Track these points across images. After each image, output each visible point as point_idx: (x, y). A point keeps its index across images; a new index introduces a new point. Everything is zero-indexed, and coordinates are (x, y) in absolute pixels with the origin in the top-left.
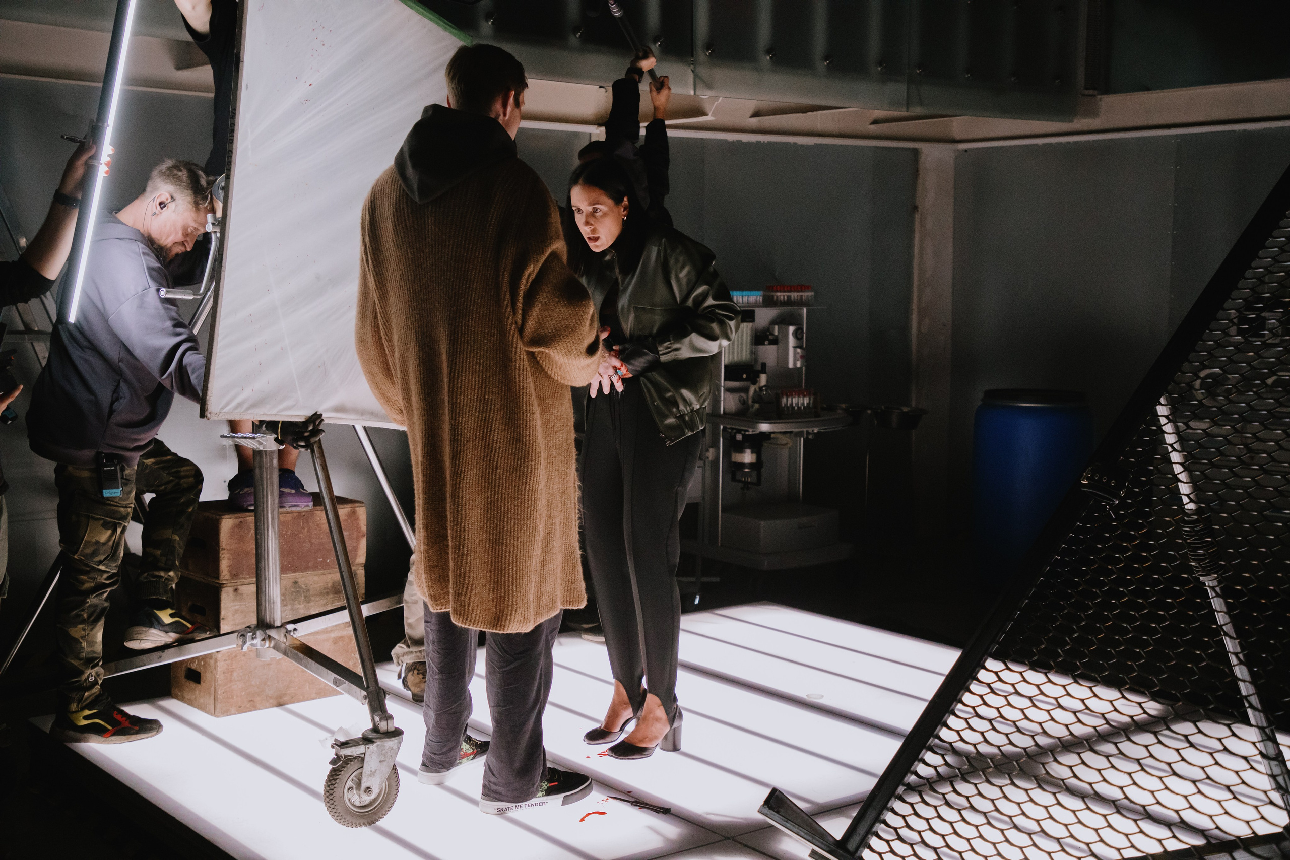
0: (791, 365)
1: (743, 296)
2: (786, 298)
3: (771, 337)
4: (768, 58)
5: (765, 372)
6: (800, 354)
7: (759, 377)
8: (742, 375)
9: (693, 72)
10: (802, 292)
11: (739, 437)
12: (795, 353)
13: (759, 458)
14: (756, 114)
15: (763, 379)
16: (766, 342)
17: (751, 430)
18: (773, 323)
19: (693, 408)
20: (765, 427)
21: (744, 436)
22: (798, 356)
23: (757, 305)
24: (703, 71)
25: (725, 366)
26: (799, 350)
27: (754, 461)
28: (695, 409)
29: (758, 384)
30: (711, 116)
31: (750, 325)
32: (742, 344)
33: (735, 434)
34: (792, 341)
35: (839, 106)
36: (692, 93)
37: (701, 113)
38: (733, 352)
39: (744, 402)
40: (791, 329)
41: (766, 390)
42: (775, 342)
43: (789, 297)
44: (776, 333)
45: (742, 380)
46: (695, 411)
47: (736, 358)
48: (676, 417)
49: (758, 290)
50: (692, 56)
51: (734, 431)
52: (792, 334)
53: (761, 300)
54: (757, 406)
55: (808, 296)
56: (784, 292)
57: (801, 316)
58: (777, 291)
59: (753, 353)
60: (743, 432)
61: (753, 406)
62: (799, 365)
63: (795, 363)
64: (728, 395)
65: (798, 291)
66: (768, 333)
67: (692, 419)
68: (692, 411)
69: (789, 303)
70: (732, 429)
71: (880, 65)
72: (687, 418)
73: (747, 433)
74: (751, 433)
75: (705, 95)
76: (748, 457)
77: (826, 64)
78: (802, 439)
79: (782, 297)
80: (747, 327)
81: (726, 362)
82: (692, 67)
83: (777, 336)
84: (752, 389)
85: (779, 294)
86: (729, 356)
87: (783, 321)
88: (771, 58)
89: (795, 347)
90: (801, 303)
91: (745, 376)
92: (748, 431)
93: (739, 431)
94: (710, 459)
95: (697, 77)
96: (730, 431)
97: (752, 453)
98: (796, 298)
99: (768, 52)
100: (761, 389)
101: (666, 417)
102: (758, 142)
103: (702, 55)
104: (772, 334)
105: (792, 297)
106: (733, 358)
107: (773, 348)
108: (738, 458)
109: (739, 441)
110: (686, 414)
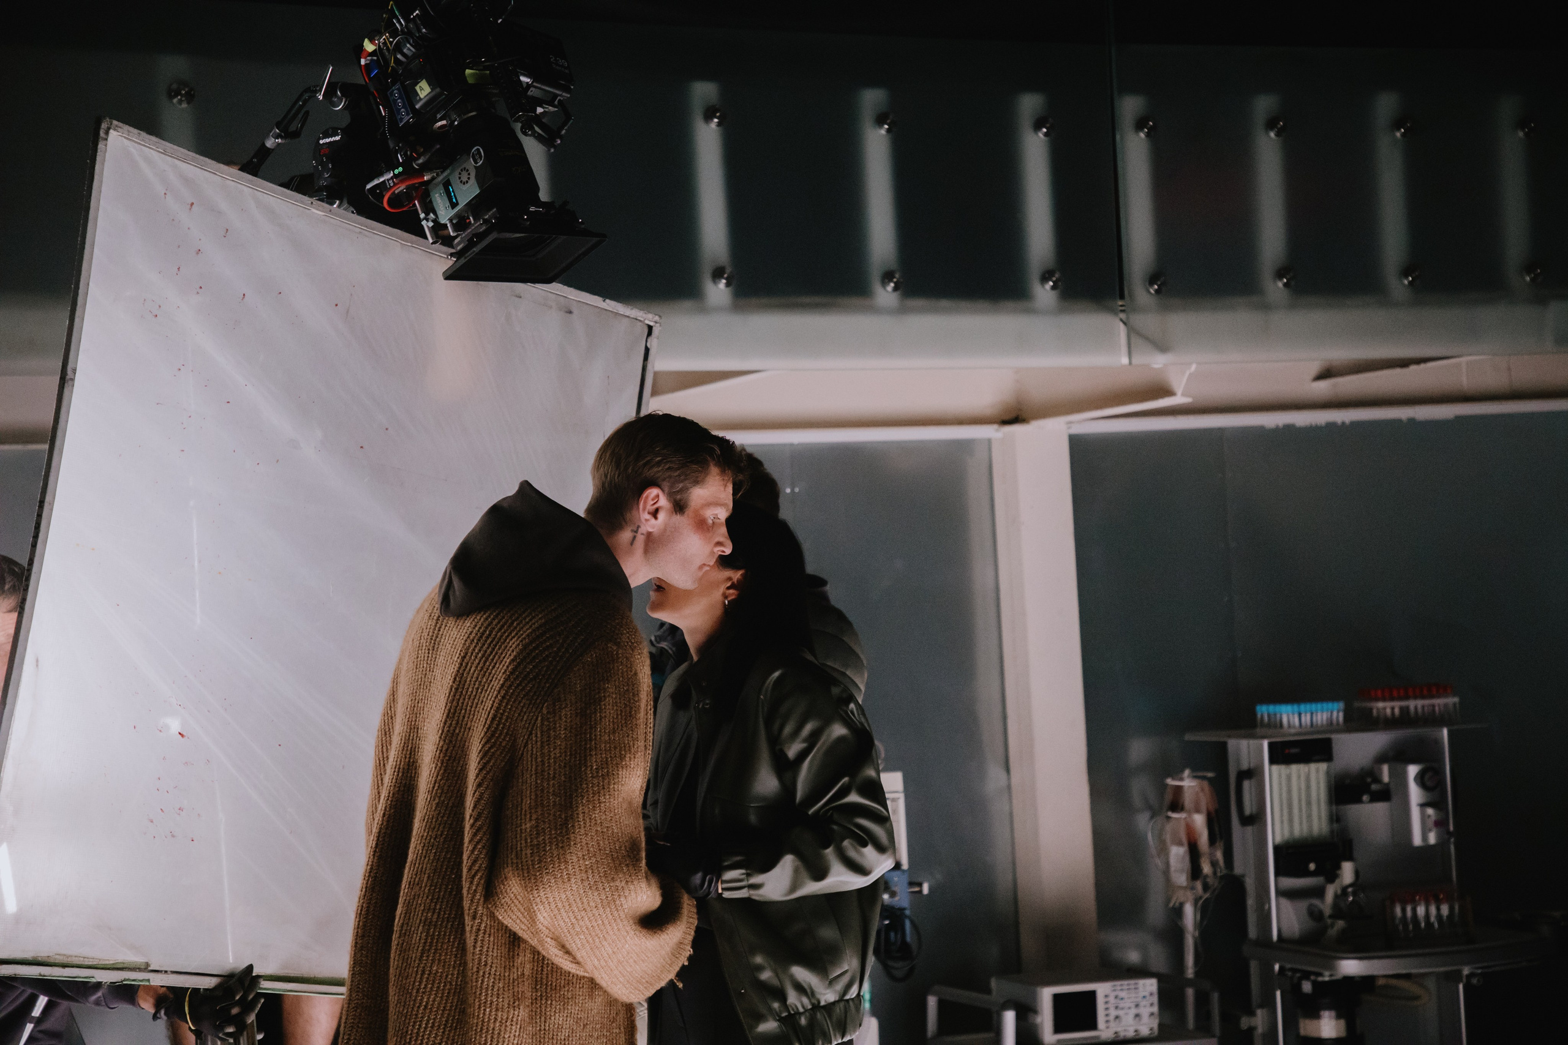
0: (1417, 841)
1: (1300, 715)
2: (1397, 711)
3: (1374, 787)
4: (1280, 284)
5: (1350, 858)
6: (1433, 818)
7: (1339, 867)
8: (1307, 866)
9: (1125, 323)
10: (1432, 697)
11: (1307, 987)
12: (1424, 818)
13: (1350, 1027)
14: (1325, 374)
15: (1347, 872)
16: (1365, 798)
17: (1327, 973)
18: (1381, 759)
19: (819, 1002)
20: (1350, 967)
21: (1315, 984)
22: (1430, 823)
23: (1332, 728)
24: (1148, 321)
25: (1277, 849)
26: (1430, 811)
27: (1343, 1033)
28: (823, 1003)
29: (1337, 881)
30: (1183, 395)
31: (1323, 766)
32: (1309, 803)
33: (1300, 979)
34: (1415, 793)
35: (1439, 355)
36: (1125, 360)
37: (1167, 392)
38: (1291, 821)
39: (1315, 915)
40: (1413, 770)
41: (1354, 894)
42: (1383, 795)
43: (1404, 711)
44: (1386, 778)
45: (1307, 874)
46: (824, 1007)
47: (1299, 830)
48: (781, 1020)
49: (1333, 699)
50: (1122, 297)
51: (1298, 975)
52: (1416, 779)
53: (1341, 719)
54: (1340, 924)
55: (1446, 705)
56: (1392, 699)
57: (1438, 742)
58: (1377, 700)
59: (1335, 818)
60: (1313, 978)
61: (1332, 926)
62: (1432, 839)
63: (1425, 837)
64: (1284, 902)
65: (1423, 697)
66: (1369, 780)
68: (816, 1007)
69: (1404, 720)
70: (1294, 970)
71: (1528, 273)
72: (803, 1021)
73: (1320, 979)
74: (1327, 979)
75: (1158, 362)
76: (1328, 1026)
77: (1406, 282)
78: (1461, 986)
79: (1388, 711)
80: (1317, 771)
81: (1278, 840)
82: (1122, 316)
83: (1388, 784)
84: (1331, 891)
85: (1381, 705)
86: (1282, 829)
87: (1398, 756)
88: (1285, 285)
89: (1423, 806)
90: (1434, 720)
91: (1312, 866)
92: (1321, 975)
93: (1306, 975)
94: (1260, 1030)
95: (1132, 331)
96: (1290, 974)
97: (1339, 1017)
98: (1419, 707)
99: (1279, 274)
100: (1344, 889)
101: (760, 1018)
103: (1143, 294)
104: (1377, 780)
105: (1412, 708)
107: (1380, 809)
108: (1308, 1027)
109: (1307, 995)
110: (800, 1014)
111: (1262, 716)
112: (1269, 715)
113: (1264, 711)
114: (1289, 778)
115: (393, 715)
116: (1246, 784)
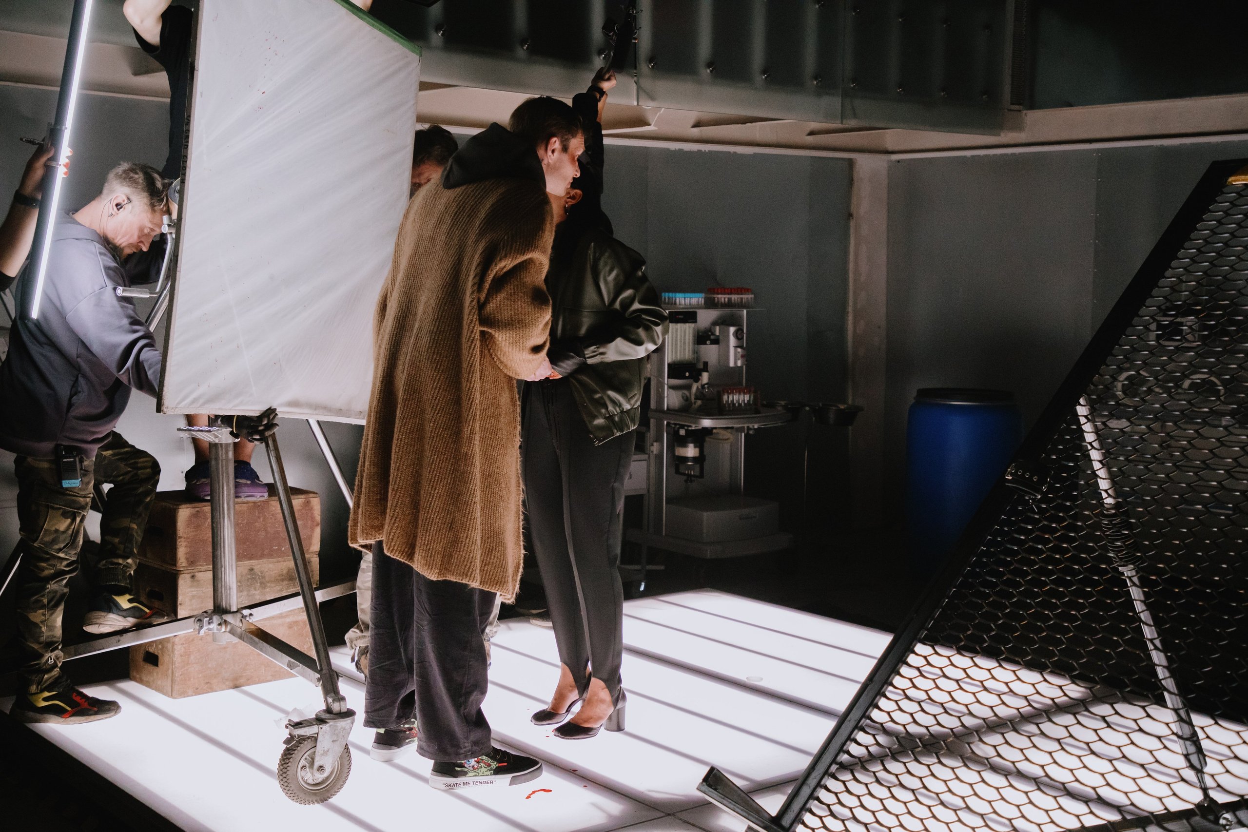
0: (732, 364)
1: (685, 298)
2: (726, 300)
3: (712, 337)
4: (709, 71)
5: (707, 371)
6: (741, 354)
7: (701, 375)
8: (684, 374)
9: (636, 83)
10: (742, 294)
11: (682, 432)
12: (736, 353)
13: (701, 452)
14: (696, 125)
15: (705, 377)
16: (708, 342)
17: (694, 426)
18: (715, 323)
19: (623, 409)
20: (707, 423)
21: (687, 431)
22: (739, 356)
23: (699, 307)
24: (646, 83)
25: (669, 365)
26: (739, 350)
27: (697, 455)
28: (625, 410)
29: (700, 382)
30: (654, 125)
31: (692, 325)
32: (685, 343)
33: (679, 429)
34: (732, 341)
35: (776, 117)
36: (635, 103)
37: (643, 123)
38: (676, 352)
39: (687, 399)
40: (732, 330)
41: (708, 388)
42: (716, 341)
43: (730, 299)
44: (717, 333)
45: (684, 378)
46: (625, 412)
47: (679, 357)
48: (605, 418)
49: (700, 292)
50: (636, 68)
51: (678, 426)
52: (733, 334)
53: (703, 302)
54: (699, 402)
55: (747, 298)
56: (725, 294)
57: (741, 317)
58: (718, 294)
59: (696, 352)
60: (686, 428)
61: (695, 403)
62: (739, 363)
63: (735, 363)
64: (672, 392)
65: (738, 294)
66: (710, 334)
67: (622, 420)
68: (622, 412)
69: (729, 304)
70: (676, 424)
71: (816, 80)
72: (616, 419)
73: (690, 428)
74: (693, 428)
75: (648, 106)
76: (691, 451)
77: (764, 77)
78: (743, 434)
79: (723, 299)
80: (690, 327)
81: (670, 361)
82: (635, 79)
83: (718, 336)
84: (695, 387)
85: (720, 296)
86: (672, 355)
87: (724, 322)
88: (711, 71)
89: (736, 347)
90: (741, 305)
91: (687, 374)
92: (691, 426)
93: (682, 427)
94: (655, 453)
95: (639, 88)
96: (673, 426)
97: (695, 447)
98: (736, 299)
99: (709, 65)
100: (703, 386)
101: (595, 417)
102: (699, 151)
103: (645, 67)
104: (713, 334)
105: (733, 299)
106: (676, 356)
107: (714, 347)
108: (681, 452)
109: (682, 436)
110: (615, 415)
111: (665, 298)
112: (669, 298)
113: (666, 296)
114: (677, 331)
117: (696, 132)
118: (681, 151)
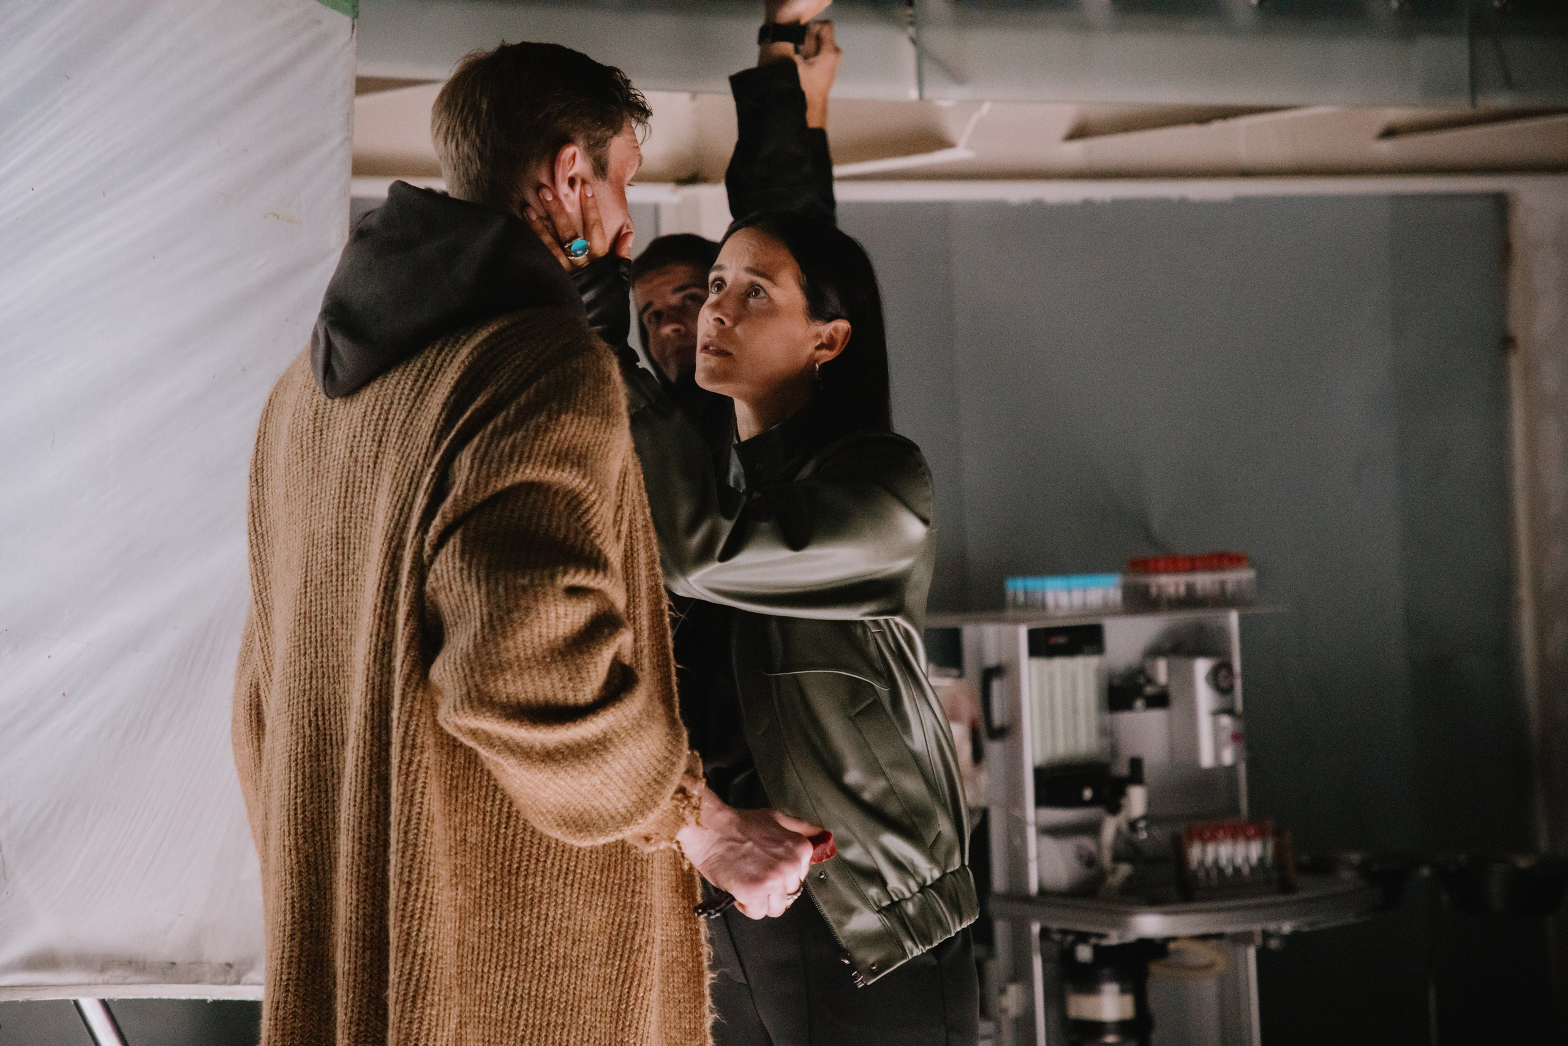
0: (1207, 759)
1: (1069, 590)
2: (1182, 587)
3: (1149, 690)
5: (1140, 782)
6: (1230, 730)
7: (1124, 794)
8: (1080, 794)
9: (914, 42)
10: (1223, 570)
11: (1084, 953)
12: (1216, 730)
13: (1140, 1005)
14: (1079, 132)
15: (1137, 800)
16: (1139, 704)
17: (1114, 934)
18: (1155, 652)
19: (925, 881)
20: (1150, 924)
21: (1098, 950)
22: (1226, 735)
23: (1108, 611)
24: (940, 39)
25: (1038, 772)
26: (1226, 721)
27: (1128, 1013)
28: (929, 882)
29: (1124, 813)
30: (969, 147)
31: (1093, 661)
32: (1075, 711)
33: (1074, 944)
34: (1205, 697)
36: (914, 94)
37: (936, 141)
38: (1054, 733)
39: (1089, 861)
40: (1202, 667)
41: (1147, 828)
42: (1160, 700)
43: (1190, 587)
44: (1163, 679)
45: (1079, 803)
46: (931, 886)
47: (1063, 747)
48: (881, 910)
49: (1108, 570)
51: (1070, 938)
52: (1207, 679)
53: (1118, 597)
54: (1125, 869)
55: (1239, 582)
56: (1177, 572)
57: (1223, 632)
58: (1157, 571)
59: (1106, 732)
60: (1093, 940)
61: (1114, 871)
62: (1228, 757)
63: (1217, 755)
64: (1049, 842)
65: (1213, 570)
66: (1142, 680)
67: (925, 909)
68: (923, 889)
69: (1190, 600)
70: (1064, 932)
72: (910, 909)
73: (1105, 942)
74: (1114, 942)
75: (946, 98)
76: (1111, 1005)
78: (1252, 951)
79: (1172, 588)
80: (1086, 666)
81: (1040, 760)
82: (911, 30)
83: (1166, 685)
84: (1110, 827)
85: (1163, 579)
86: (1044, 744)
87: (1179, 647)
89: (1216, 713)
90: (1222, 600)
91: (1088, 794)
92: (1106, 936)
93: (1083, 937)
94: (1012, 1013)
95: (922, 54)
96: (1058, 937)
97: (1123, 991)
98: (1208, 584)
100: (1133, 825)
101: (851, 911)
102: (1087, 204)
104: (1150, 681)
105: (1199, 585)
106: (1053, 747)
107: (1156, 717)
108: (1083, 1007)
109: (1084, 965)
110: (907, 900)
111: (1015, 594)
112: (1026, 593)
113: (1017, 587)
114: (1051, 677)
115: (265, 533)
116: (996, 686)
117: (1077, 152)
118: (1038, 206)
